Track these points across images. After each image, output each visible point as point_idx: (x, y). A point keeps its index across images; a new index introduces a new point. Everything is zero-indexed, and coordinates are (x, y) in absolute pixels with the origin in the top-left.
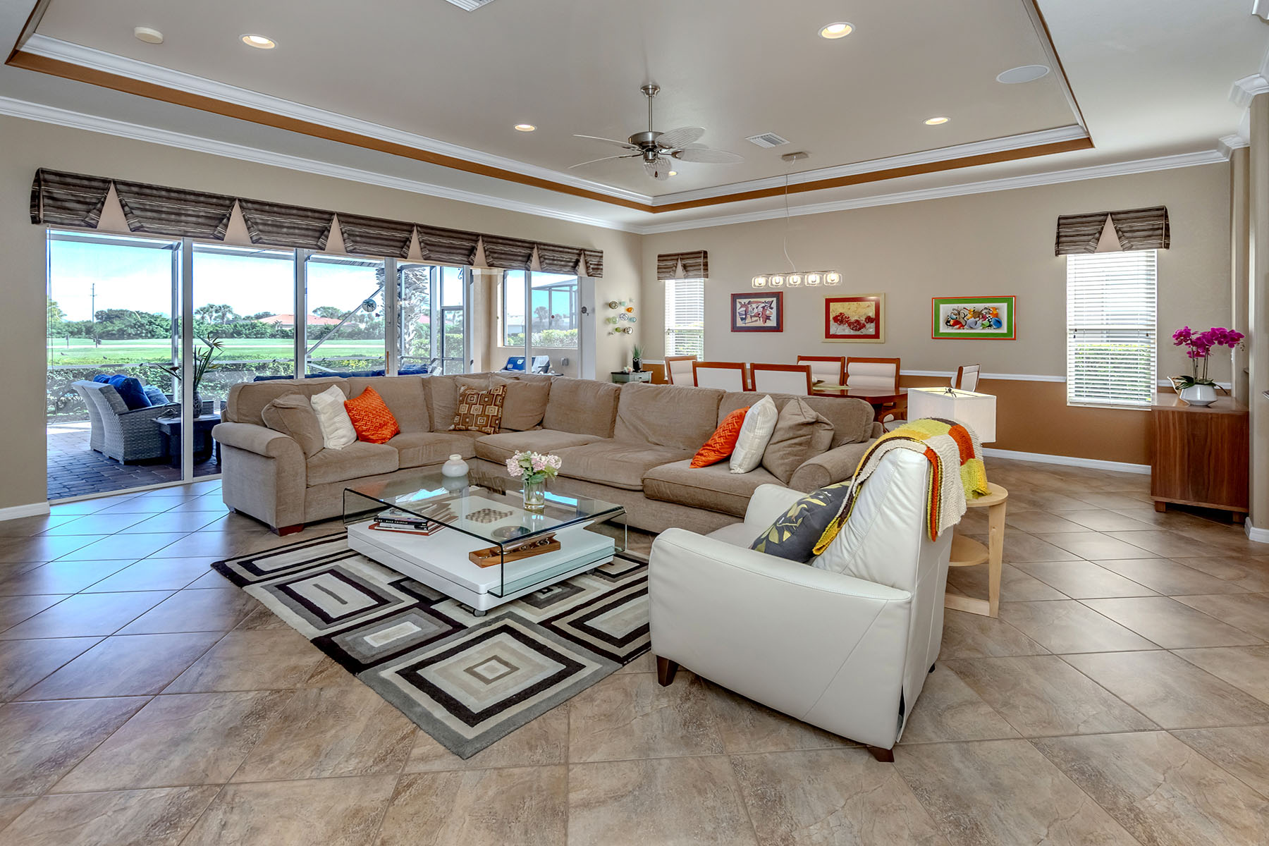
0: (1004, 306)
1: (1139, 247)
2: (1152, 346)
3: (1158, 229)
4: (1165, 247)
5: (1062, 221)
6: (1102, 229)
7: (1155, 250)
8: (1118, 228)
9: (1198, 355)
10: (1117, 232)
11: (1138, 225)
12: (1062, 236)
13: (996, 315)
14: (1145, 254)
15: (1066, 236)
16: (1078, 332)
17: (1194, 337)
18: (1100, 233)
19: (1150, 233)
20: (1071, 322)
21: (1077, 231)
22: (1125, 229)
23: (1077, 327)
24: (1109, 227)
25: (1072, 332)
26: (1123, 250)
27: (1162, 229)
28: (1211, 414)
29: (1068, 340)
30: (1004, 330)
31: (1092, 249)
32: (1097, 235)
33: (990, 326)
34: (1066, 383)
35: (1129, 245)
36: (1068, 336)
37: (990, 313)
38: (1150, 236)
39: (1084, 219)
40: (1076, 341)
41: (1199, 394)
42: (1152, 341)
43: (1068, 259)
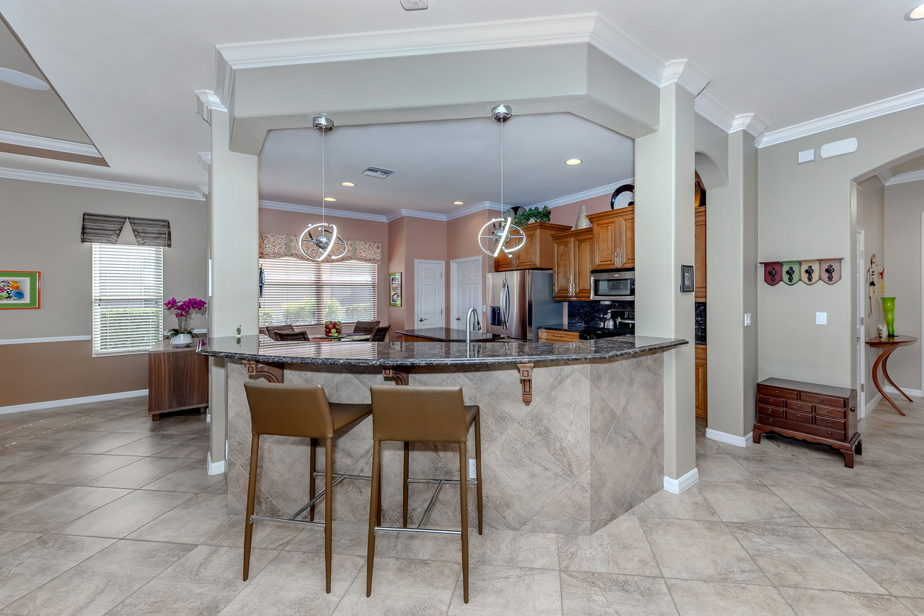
0: (28, 280)
1: (150, 244)
2: (160, 309)
3: (163, 234)
4: (168, 246)
5: (86, 217)
6: (122, 228)
7: (162, 247)
8: (134, 229)
9: (182, 315)
10: (134, 231)
11: (149, 229)
12: (87, 228)
13: (18, 288)
14: (154, 249)
15: (90, 229)
16: (102, 301)
17: (180, 304)
18: (120, 231)
19: (158, 236)
20: (96, 292)
21: (100, 226)
22: (140, 231)
23: (102, 298)
24: (127, 227)
25: (98, 301)
26: (139, 245)
27: (166, 234)
28: (188, 351)
29: (94, 308)
30: (27, 300)
31: (115, 241)
32: (118, 232)
33: (9, 297)
34: (91, 340)
35: (142, 242)
36: (94, 304)
37: (8, 286)
38: (157, 238)
39: (107, 219)
40: (101, 308)
41: (183, 339)
42: (160, 307)
43: (94, 246)
